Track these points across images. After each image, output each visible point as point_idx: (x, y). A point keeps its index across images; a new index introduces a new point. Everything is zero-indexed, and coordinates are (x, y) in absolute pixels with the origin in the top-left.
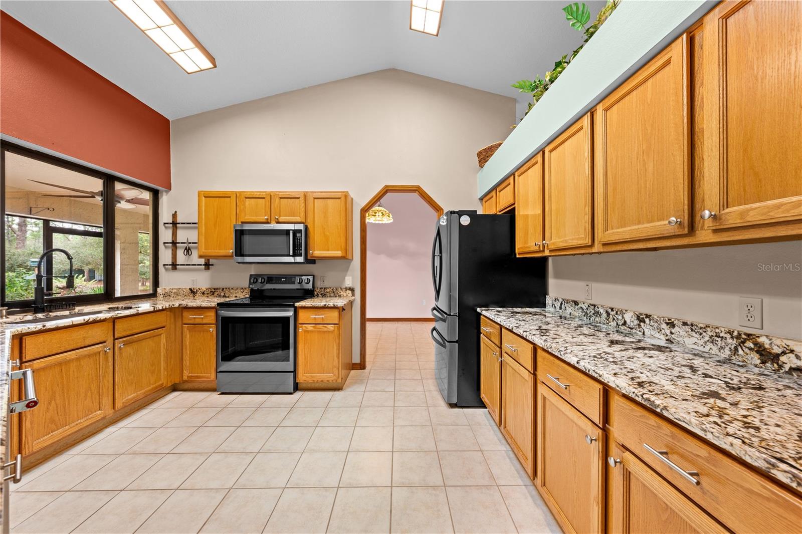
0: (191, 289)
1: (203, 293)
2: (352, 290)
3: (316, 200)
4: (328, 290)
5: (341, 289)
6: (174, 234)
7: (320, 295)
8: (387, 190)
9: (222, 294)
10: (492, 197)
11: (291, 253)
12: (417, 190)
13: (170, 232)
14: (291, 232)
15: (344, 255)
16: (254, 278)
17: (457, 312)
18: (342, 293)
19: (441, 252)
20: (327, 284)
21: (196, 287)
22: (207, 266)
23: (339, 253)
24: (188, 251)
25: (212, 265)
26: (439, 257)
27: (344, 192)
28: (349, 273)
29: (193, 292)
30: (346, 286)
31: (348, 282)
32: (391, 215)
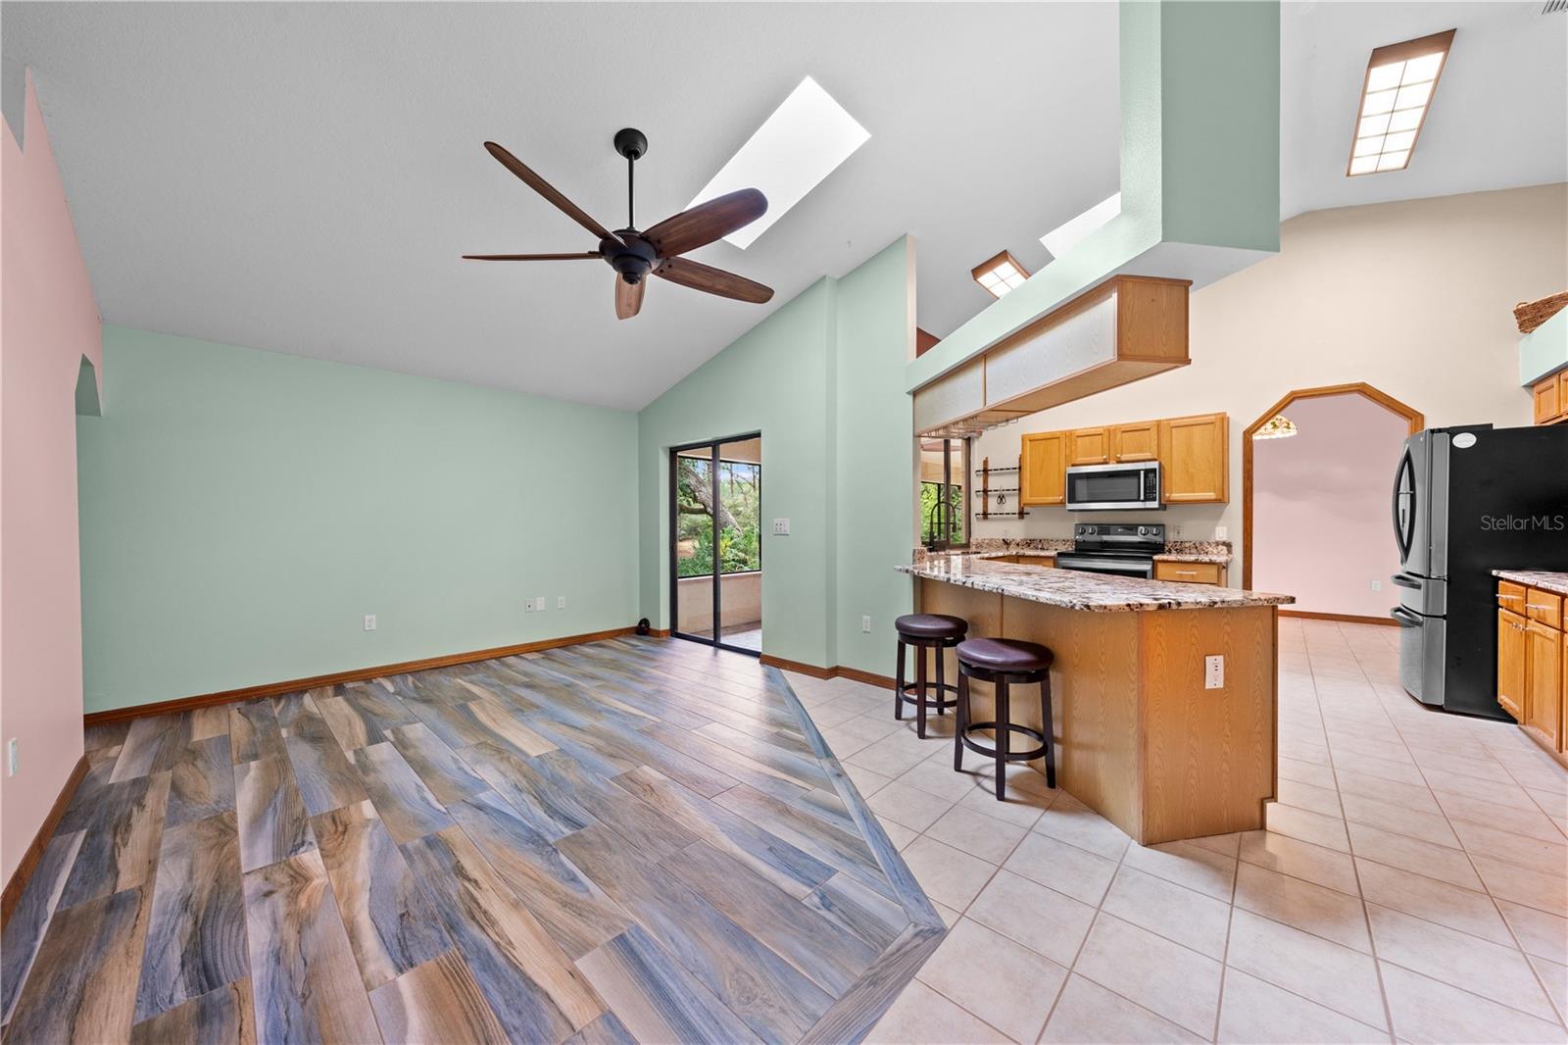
0: (1004, 540)
1: (1018, 545)
2: (1228, 546)
3: (1174, 430)
4: (1187, 545)
5: (1209, 543)
6: (985, 482)
7: (1173, 551)
8: (1294, 397)
9: (1040, 546)
10: (1552, 387)
11: (1142, 498)
12: (1364, 390)
13: (981, 479)
14: (1142, 472)
15: (1220, 497)
16: (1082, 528)
17: (1446, 574)
18: (1210, 549)
19: (1412, 487)
20: (1184, 536)
21: (1009, 537)
22: (1022, 514)
23: (1211, 495)
24: (1001, 498)
25: (1028, 513)
26: (1409, 496)
27: (1219, 414)
28: (1221, 522)
29: (1006, 543)
30: (1218, 539)
31: (1221, 533)
32: (1292, 425)
